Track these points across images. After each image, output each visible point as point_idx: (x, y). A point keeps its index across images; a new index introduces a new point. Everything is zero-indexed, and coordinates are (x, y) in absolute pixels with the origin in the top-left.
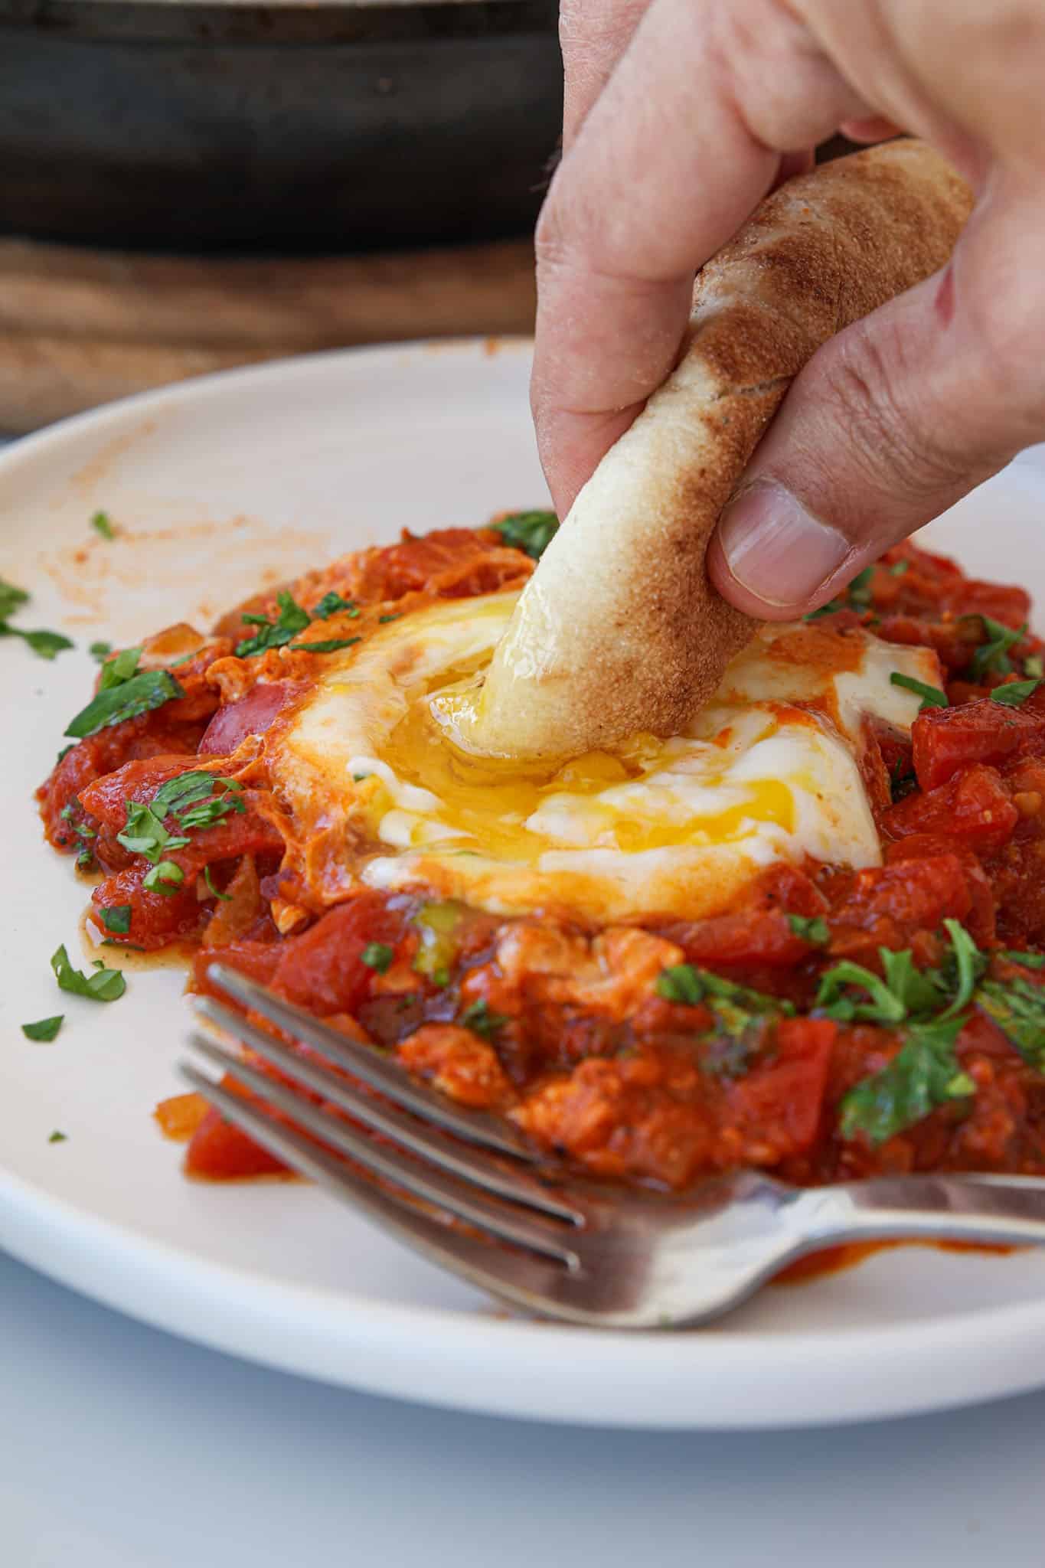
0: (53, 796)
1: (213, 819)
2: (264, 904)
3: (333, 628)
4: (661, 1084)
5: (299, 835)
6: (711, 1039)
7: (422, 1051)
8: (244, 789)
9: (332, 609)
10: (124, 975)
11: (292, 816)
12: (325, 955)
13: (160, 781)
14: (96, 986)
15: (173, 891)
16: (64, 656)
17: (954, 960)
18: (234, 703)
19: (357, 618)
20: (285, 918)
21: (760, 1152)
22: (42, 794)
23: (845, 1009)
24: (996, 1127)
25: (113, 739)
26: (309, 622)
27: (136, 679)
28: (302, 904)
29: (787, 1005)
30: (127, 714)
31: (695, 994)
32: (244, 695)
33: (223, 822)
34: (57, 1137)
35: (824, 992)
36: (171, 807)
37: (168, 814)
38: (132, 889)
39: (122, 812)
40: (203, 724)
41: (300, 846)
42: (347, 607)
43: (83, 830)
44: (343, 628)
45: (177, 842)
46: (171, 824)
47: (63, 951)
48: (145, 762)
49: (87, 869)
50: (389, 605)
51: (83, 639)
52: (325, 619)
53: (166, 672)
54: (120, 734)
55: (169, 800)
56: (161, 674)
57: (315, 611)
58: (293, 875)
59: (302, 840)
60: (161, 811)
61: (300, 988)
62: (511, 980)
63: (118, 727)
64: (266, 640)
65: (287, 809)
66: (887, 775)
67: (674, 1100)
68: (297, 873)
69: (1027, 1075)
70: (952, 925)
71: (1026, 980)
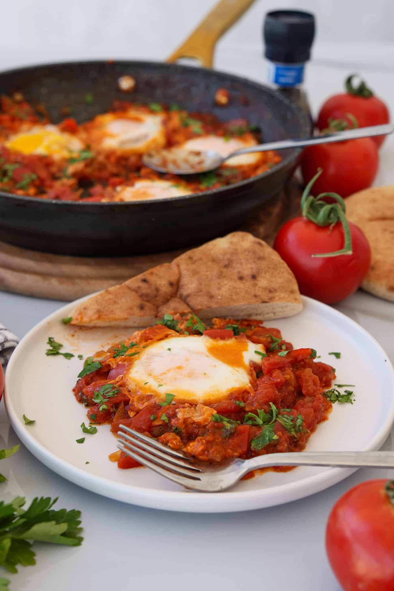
0: (76, 390)
1: (113, 395)
2: (126, 412)
3: (133, 350)
4: (214, 440)
5: (133, 396)
6: (223, 430)
7: (165, 438)
8: (119, 388)
9: (133, 346)
10: (96, 428)
11: (131, 393)
12: (142, 418)
13: (101, 386)
14: (91, 430)
15: (105, 411)
16: (72, 358)
17: (272, 411)
18: (114, 369)
19: (138, 347)
20: (132, 414)
21: (236, 454)
22: (74, 390)
23: (250, 422)
24: (283, 446)
25: (89, 377)
26: (128, 349)
27: (93, 364)
28: (136, 411)
29: (239, 422)
30: (91, 372)
31: (219, 420)
32: (116, 366)
33: (116, 395)
34: (87, 463)
35: (245, 419)
36: (104, 392)
37: (103, 394)
38: (96, 410)
39: (92, 393)
40: (108, 372)
41: (134, 399)
42: (136, 345)
43: (84, 397)
44: (135, 350)
45: (106, 400)
46: (104, 396)
47: (83, 424)
48: (97, 382)
49: (87, 406)
50: (145, 343)
51: (76, 354)
52: (131, 348)
53: (99, 362)
54: (90, 376)
55: (103, 391)
56: (98, 362)
57: (129, 346)
58: (132, 405)
59: (134, 397)
60: (102, 393)
61: (138, 426)
62: (181, 421)
63: (89, 374)
64: (119, 354)
65: (129, 391)
66: (255, 373)
67: (217, 444)
68: (133, 404)
69: (288, 434)
70: (271, 403)
71: (287, 414)
